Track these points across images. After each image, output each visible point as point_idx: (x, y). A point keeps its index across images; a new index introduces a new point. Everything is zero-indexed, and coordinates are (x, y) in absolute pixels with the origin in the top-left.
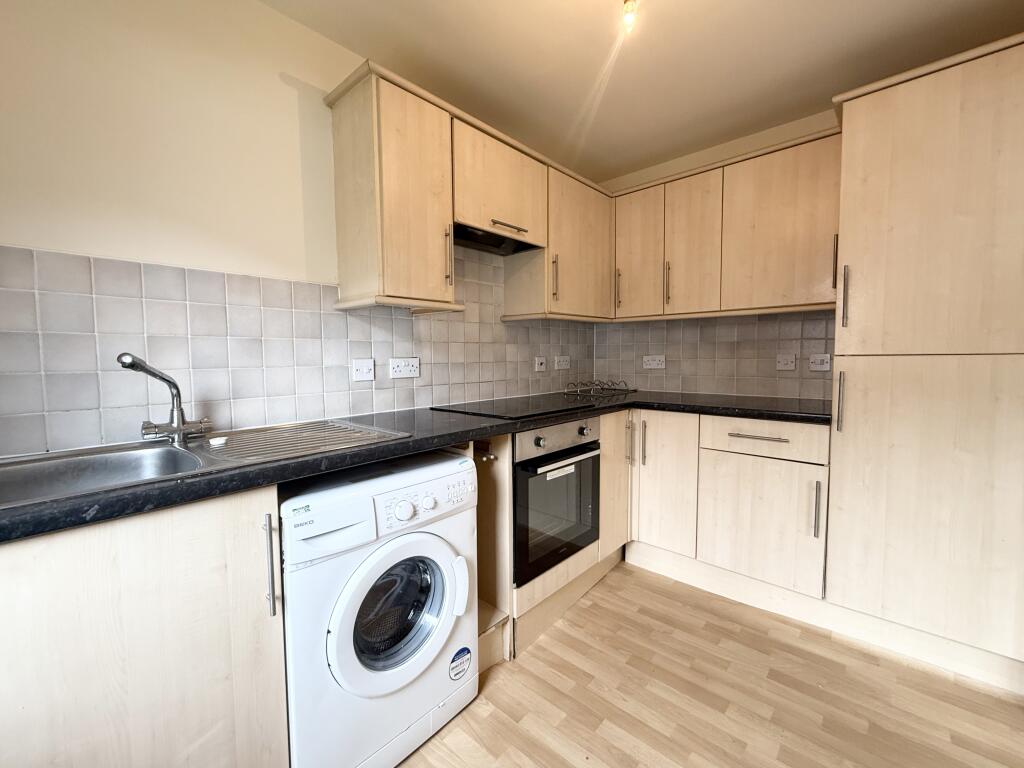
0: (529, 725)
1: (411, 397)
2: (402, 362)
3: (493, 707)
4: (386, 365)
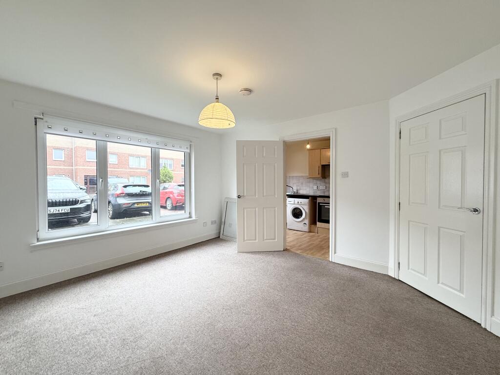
3: (307, 235)
4: (319, 187)
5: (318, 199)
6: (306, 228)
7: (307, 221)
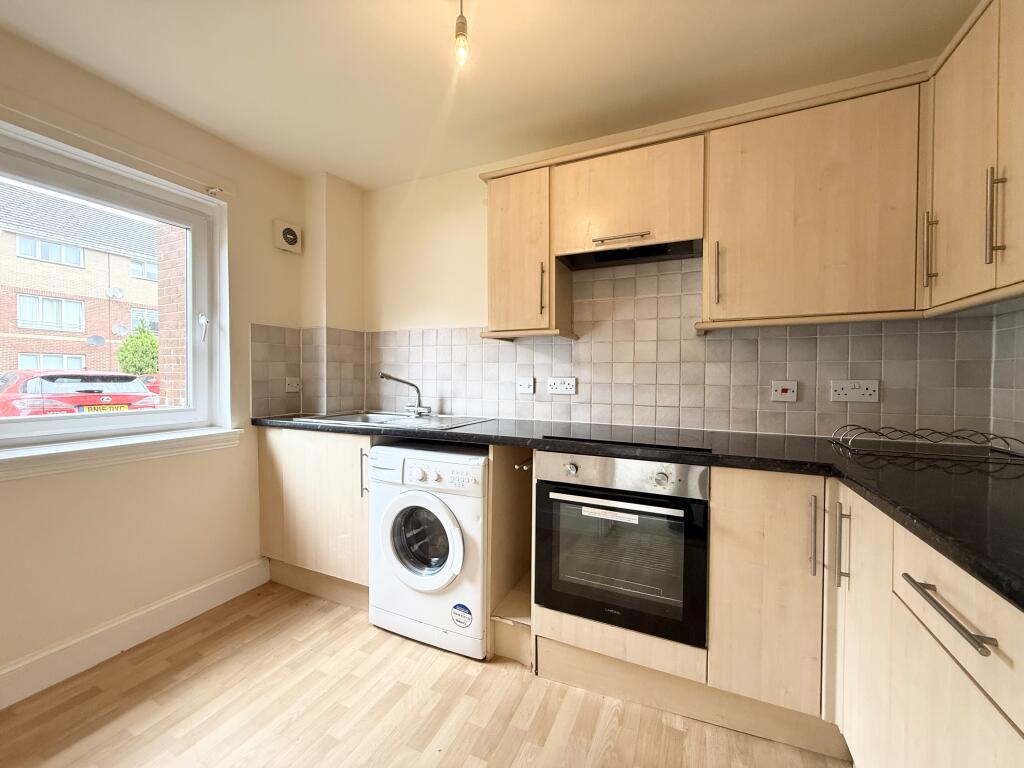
0: (465, 703)
1: (569, 411)
2: (558, 381)
3: (476, 675)
4: (545, 382)
5: (539, 457)
6: (470, 637)
7: (473, 594)
